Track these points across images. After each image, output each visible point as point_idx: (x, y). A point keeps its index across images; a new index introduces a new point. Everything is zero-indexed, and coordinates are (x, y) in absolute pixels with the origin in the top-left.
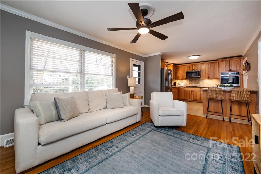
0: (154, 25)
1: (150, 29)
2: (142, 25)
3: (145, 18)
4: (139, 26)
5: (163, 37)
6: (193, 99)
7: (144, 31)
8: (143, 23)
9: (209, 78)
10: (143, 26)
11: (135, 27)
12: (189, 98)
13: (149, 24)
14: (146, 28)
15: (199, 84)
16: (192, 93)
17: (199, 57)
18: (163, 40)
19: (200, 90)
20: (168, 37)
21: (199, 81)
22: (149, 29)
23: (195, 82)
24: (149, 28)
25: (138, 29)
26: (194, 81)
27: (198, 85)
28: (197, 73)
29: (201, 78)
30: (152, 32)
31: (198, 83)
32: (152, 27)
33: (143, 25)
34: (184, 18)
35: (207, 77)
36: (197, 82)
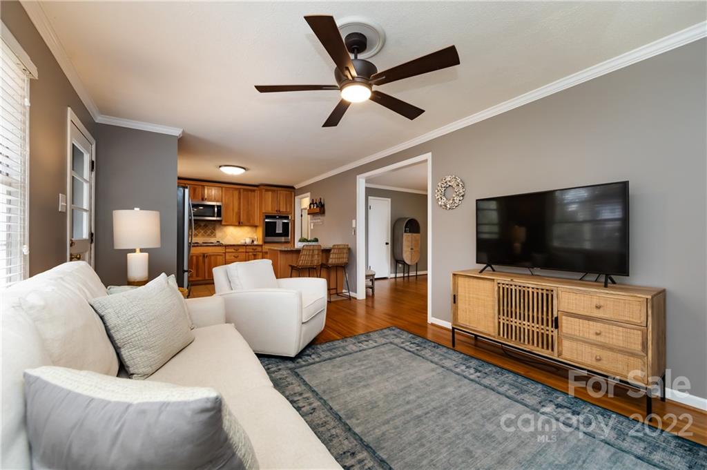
0: (384, 77)
1: (373, 90)
2: (350, 78)
3: (358, 58)
4: (342, 80)
5: (411, 112)
6: (207, 278)
7: (358, 94)
8: (354, 73)
9: (240, 224)
10: (353, 81)
11: (334, 82)
12: (197, 276)
13: (369, 74)
14: (361, 85)
15: (215, 236)
16: (206, 260)
17: (243, 171)
18: (412, 119)
19: (225, 253)
20: (424, 111)
21: (214, 230)
22: (371, 89)
23: (205, 232)
24: (370, 86)
25: (341, 89)
26: (203, 229)
27: (213, 240)
28: (216, 209)
29: (223, 223)
30: (379, 98)
31: (213, 234)
32: (378, 84)
33: (353, 78)
34: (458, 63)
35: (235, 220)
36: (209, 232)
